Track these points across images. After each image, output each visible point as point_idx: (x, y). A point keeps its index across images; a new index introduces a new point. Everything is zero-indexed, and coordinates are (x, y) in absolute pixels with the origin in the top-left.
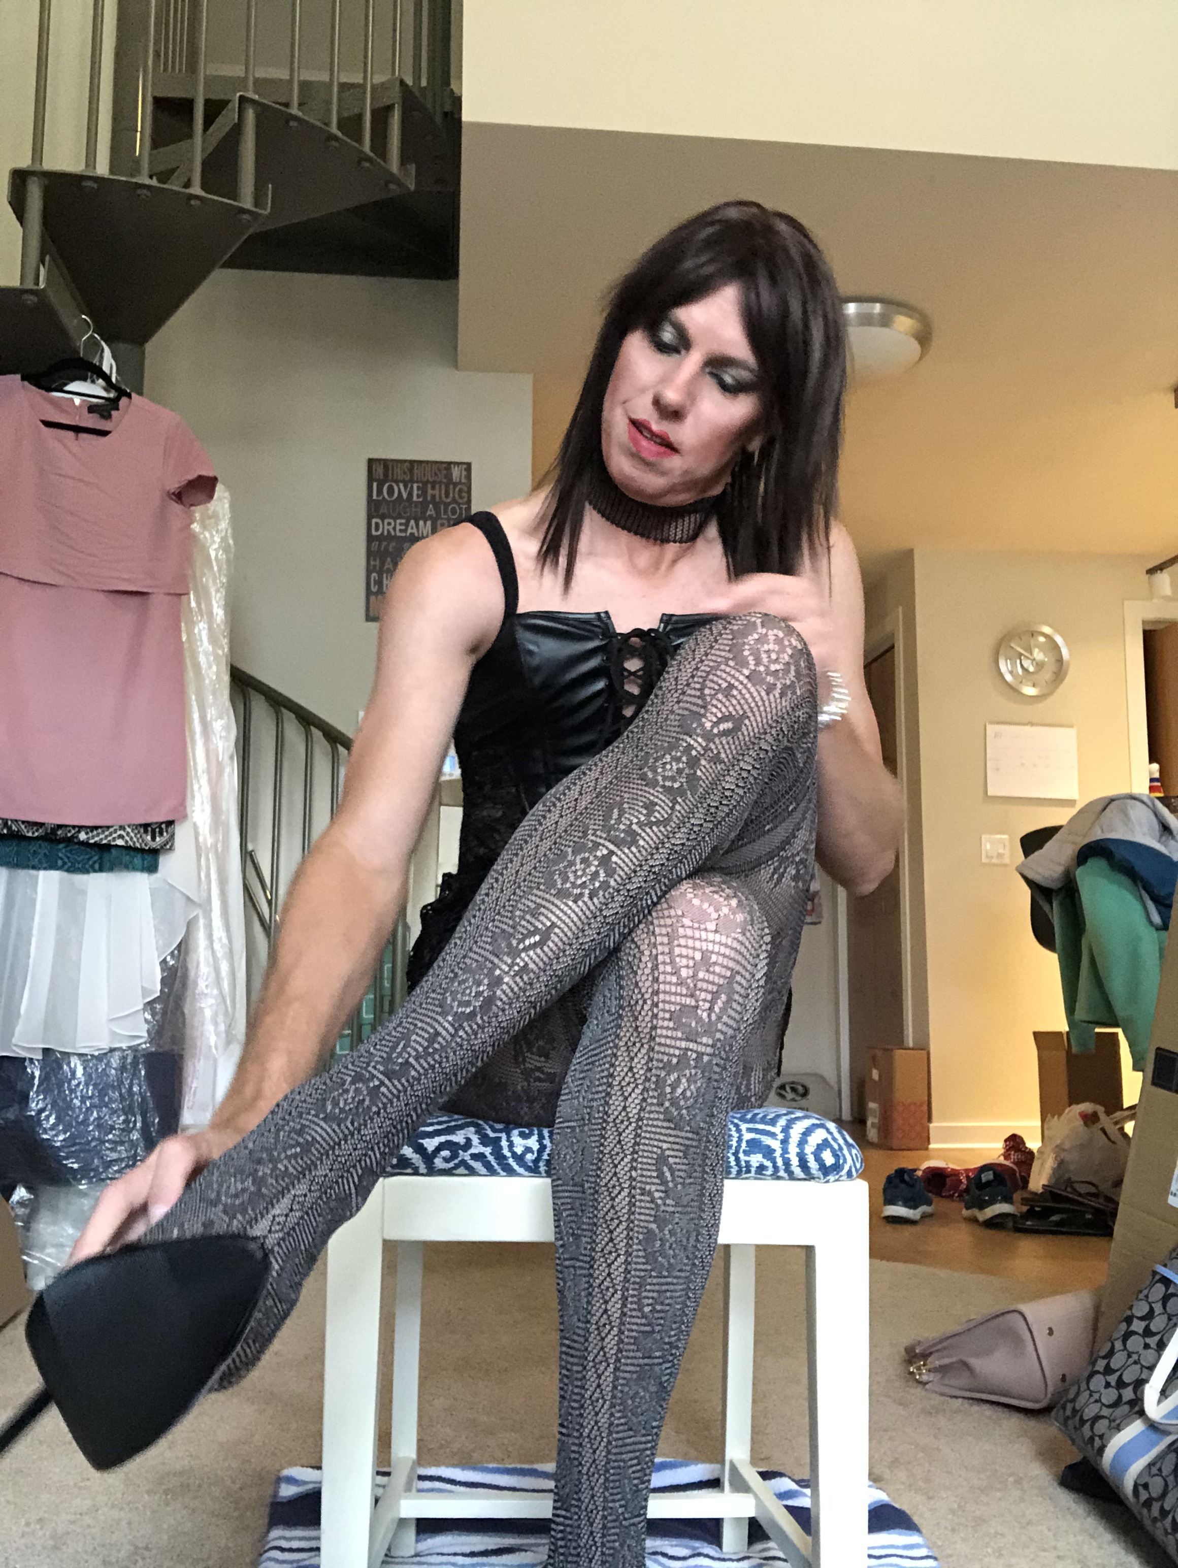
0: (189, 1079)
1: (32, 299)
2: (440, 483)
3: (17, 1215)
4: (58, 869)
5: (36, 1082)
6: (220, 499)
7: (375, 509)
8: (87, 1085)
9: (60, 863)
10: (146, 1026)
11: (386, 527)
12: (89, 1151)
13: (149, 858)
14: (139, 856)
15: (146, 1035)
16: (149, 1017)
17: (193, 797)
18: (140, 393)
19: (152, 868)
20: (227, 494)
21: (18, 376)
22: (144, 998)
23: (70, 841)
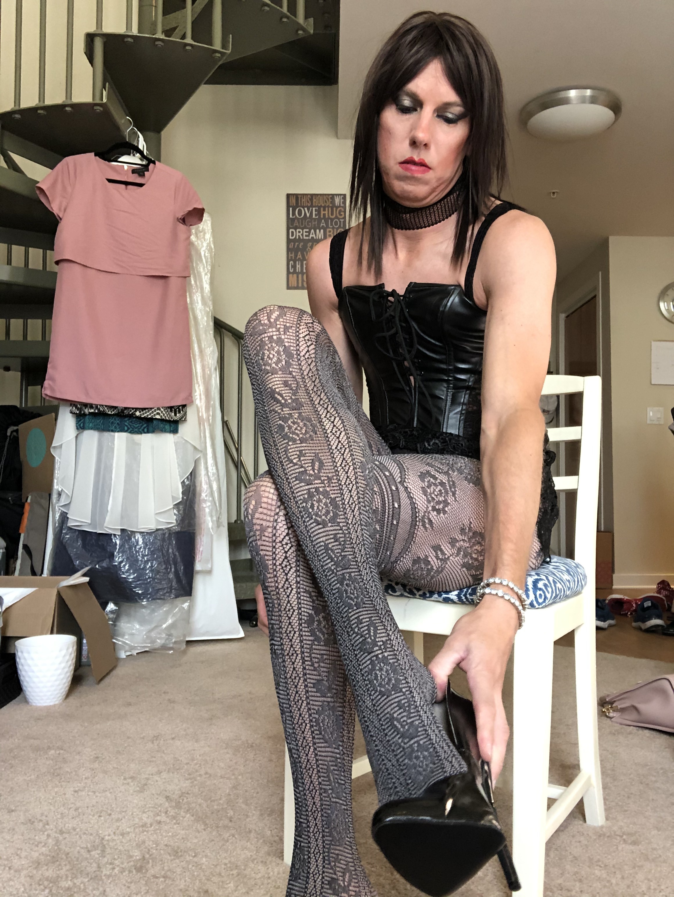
0: (199, 546)
1: (99, 109)
2: (328, 207)
3: (109, 618)
4: (126, 431)
5: (118, 547)
6: (206, 221)
7: (291, 224)
8: (145, 548)
9: (126, 428)
10: (175, 517)
11: (298, 234)
12: (146, 584)
13: (173, 425)
14: (168, 424)
15: (175, 522)
16: (176, 513)
17: (196, 391)
18: (159, 161)
19: (175, 431)
20: (209, 218)
21: (93, 154)
22: (173, 502)
23: (131, 416)
